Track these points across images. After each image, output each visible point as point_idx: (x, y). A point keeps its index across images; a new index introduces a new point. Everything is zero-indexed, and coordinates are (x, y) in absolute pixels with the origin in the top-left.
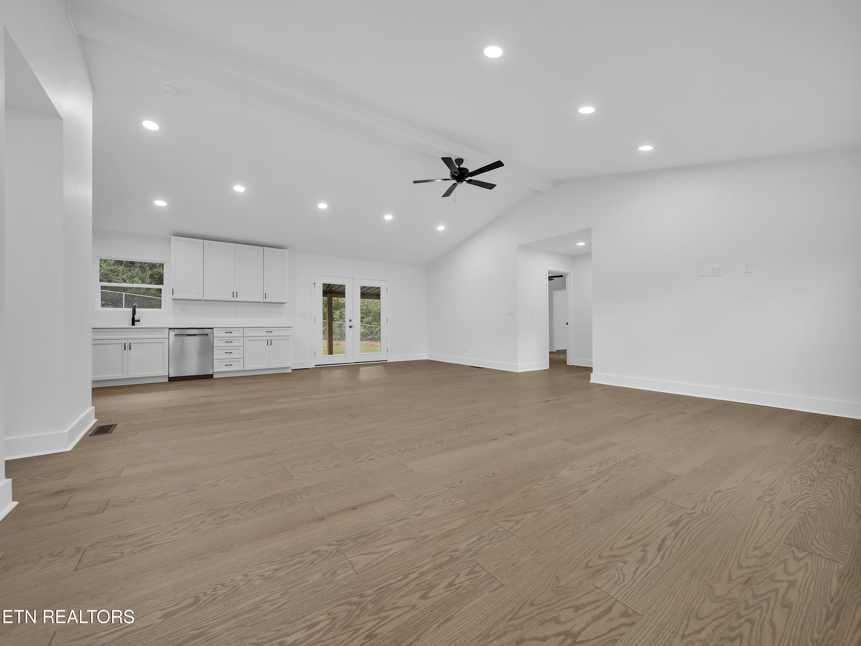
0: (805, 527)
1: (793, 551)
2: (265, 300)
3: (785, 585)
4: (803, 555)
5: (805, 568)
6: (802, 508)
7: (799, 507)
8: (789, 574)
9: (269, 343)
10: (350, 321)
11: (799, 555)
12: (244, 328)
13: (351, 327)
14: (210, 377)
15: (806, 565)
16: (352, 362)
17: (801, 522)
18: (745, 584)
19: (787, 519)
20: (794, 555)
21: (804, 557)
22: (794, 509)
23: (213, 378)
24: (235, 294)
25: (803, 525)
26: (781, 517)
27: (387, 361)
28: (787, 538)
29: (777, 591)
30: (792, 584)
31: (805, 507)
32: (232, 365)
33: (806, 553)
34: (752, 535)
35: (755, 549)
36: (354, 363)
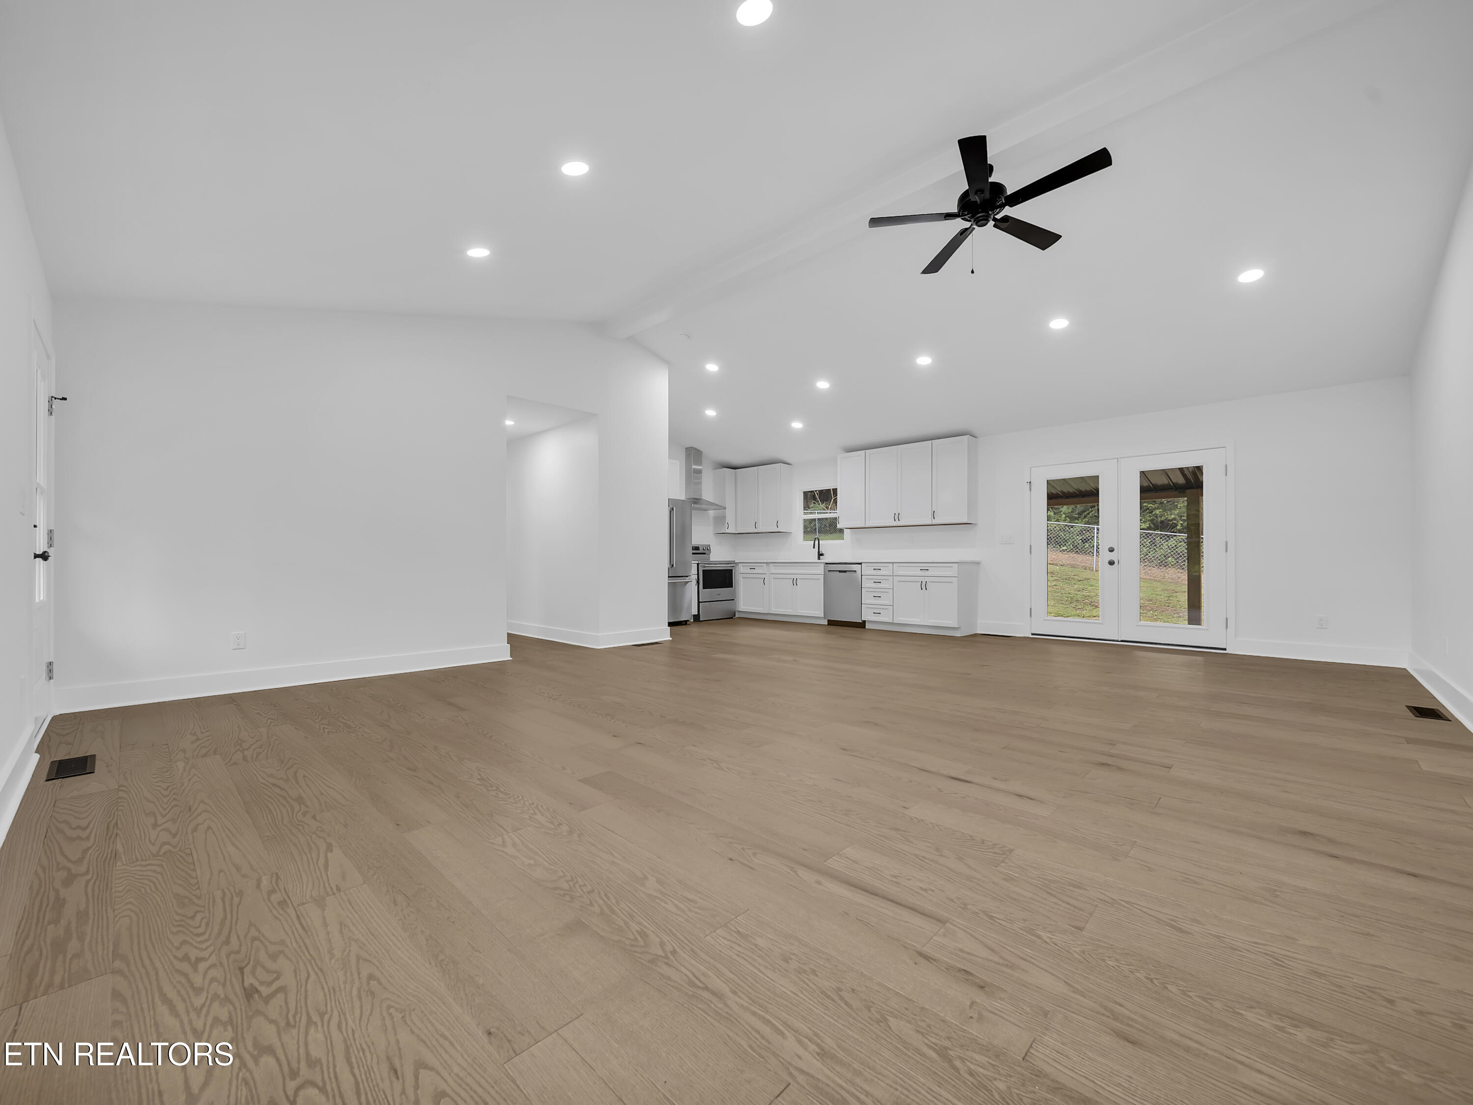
0: (183, 879)
1: (175, 847)
2: (935, 522)
3: (159, 823)
4: (162, 850)
5: (153, 841)
6: (209, 903)
7: (214, 902)
8: (164, 829)
9: (924, 586)
10: (1111, 550)
11: (166, 848)
12: (894, 564)
13: (1111, 563)
14: (862, 625)
15: (153, 844)
16: (1116, 639)
17: (193, 881)
18: (190, 806)
19: (212, 874)
20: (170, 845)
21: (160, 850)
22: (218, 894)
23: (865, 628)
24: (897, 517)
25: (187, 879)
26: (221, 871)
27: (1225, 649)
28: (191, 854)
29: (163, 816)
30: (155, 825)
31: (207, 907)
32: (880, 613)
33: (161, 853)
34: (227, 835)
35: (209, 828)
36: (1122, 641)
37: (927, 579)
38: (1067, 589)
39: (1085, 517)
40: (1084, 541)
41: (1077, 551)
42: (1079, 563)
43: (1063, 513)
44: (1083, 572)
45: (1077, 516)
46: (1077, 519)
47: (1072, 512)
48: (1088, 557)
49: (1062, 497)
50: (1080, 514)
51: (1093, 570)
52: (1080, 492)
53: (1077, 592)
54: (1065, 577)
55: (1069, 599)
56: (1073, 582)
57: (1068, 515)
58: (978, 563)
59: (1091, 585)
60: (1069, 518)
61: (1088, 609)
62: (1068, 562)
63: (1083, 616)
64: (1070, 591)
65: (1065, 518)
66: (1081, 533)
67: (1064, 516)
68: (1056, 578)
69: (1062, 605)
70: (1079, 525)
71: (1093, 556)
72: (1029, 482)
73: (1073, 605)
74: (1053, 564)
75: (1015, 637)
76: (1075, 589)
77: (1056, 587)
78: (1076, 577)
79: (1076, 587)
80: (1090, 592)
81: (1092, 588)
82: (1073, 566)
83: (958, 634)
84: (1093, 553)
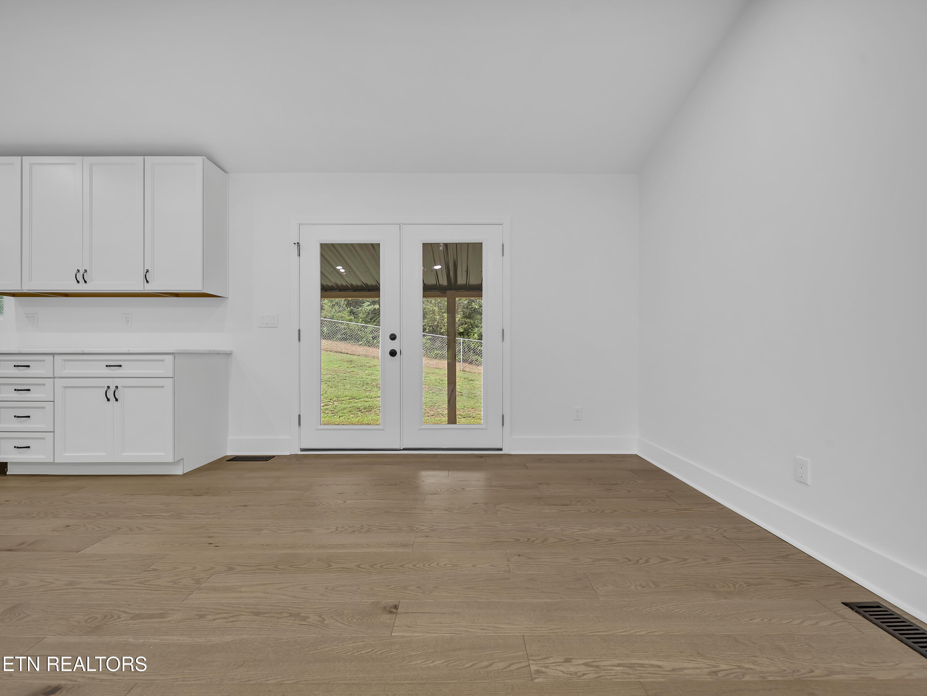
2: (149, 289)
9: (113, 396)
10: (393, 337)
12: (55, 357)
13: (393, 353)
16: (398, 447)
23: (6, 474)
24: (81, 278)
27: (501, 449)
32: (28, 447)
36: (404, 449)
37: (117, 382)
38: (361, 374)
39: (374, 321)
40: (374, 338)
41: (369, 345)
42: (370, 354)
43: (361, 318)
44: (373, 360)
45: (369, 320)
46: (369, 322)
47: (366, 317)
48: (376, 349)
49: (350, 289)
50: (371, 319)
51: (379, 359)
52: (367, 285)
53: (367, 377)
54: (360, 364)
55: (362, 382)
56: (365, 368)
57: (364, 319)
58: (229, 354)
59: (377, 370)
60: (364, 322)
61: (374, 391)
62: (363, 353)
63: (371, 397)
64: (362, 376)
65: (362, 321)
66: (372, 332)
67: (361, 320)
68: (354, 365)
69: (356, 389)
70: (371, 326)
71: (379, 348)
72: (296, 242)
73: (364, 388)
74: (352, 355)
75: (278, 456)
76: (366, 374)
77: (353, 373)
78: (368, 364)
79: (367, 372)
80: (376, 376)
81: (378, 372)
82: (366, 356)
83: (179, 471)
84: (379, 346)
